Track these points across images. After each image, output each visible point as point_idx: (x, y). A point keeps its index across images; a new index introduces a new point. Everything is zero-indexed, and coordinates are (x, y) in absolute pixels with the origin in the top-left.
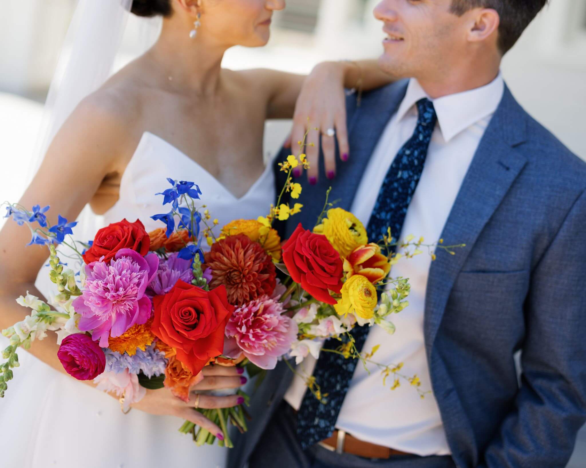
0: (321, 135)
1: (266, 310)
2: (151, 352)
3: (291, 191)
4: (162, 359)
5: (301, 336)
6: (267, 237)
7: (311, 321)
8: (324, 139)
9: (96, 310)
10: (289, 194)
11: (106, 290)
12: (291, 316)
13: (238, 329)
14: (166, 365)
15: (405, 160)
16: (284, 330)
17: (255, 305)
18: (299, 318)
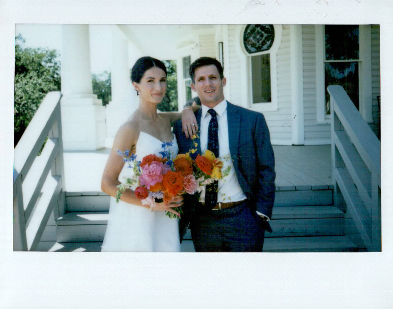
0: (191, 125)
1: (191, 178)
2: (160, 192)
3: (195, 145)
4: (162, 194)
5: (200, 185)
6: (188, 158)
7: (202, 181)
8: (192, 126)
9: (147, 178)
10: (194, 146)
11: (150, 173)
12: (197, 180)
13: (184, 183)
14: (164, 195)
15: (213, 125)
16: (196, 184)
17: (188, 177)
18: (199, 180)
